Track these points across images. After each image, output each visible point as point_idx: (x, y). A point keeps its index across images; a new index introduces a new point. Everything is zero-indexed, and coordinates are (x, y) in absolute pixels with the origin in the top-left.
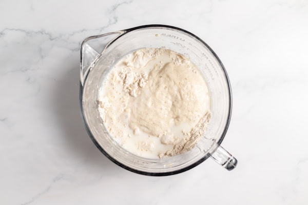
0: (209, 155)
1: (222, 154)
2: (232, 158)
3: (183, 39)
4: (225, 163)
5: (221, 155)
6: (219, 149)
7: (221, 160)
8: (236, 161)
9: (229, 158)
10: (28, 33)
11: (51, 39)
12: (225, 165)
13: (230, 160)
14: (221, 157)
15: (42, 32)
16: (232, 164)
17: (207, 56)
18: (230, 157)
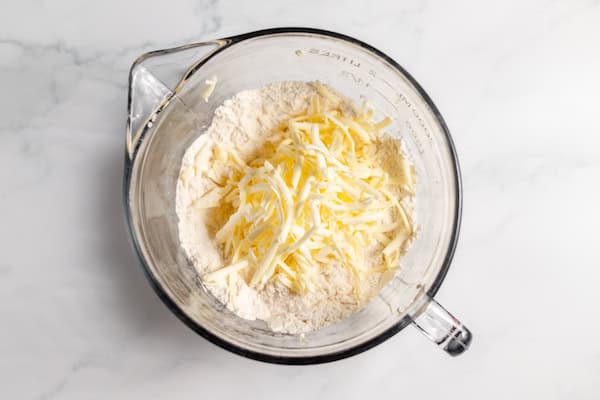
0: (408, 320)
1: (438, 318)
2: (459, 328)
3: (356, 62)
4: (444, 340)
5: (435, 322)
6: (431, 306)
7: (435, 333)
8: (469, 336)
9: (454, 328)
10: (28, 49)
11: (78, 63)
12: (445, 344)
13: (455, 332)
14: (434, 326)
15: (57, 47)
16: (459, 341)
17: (408, 100)
18: (456, 325)
